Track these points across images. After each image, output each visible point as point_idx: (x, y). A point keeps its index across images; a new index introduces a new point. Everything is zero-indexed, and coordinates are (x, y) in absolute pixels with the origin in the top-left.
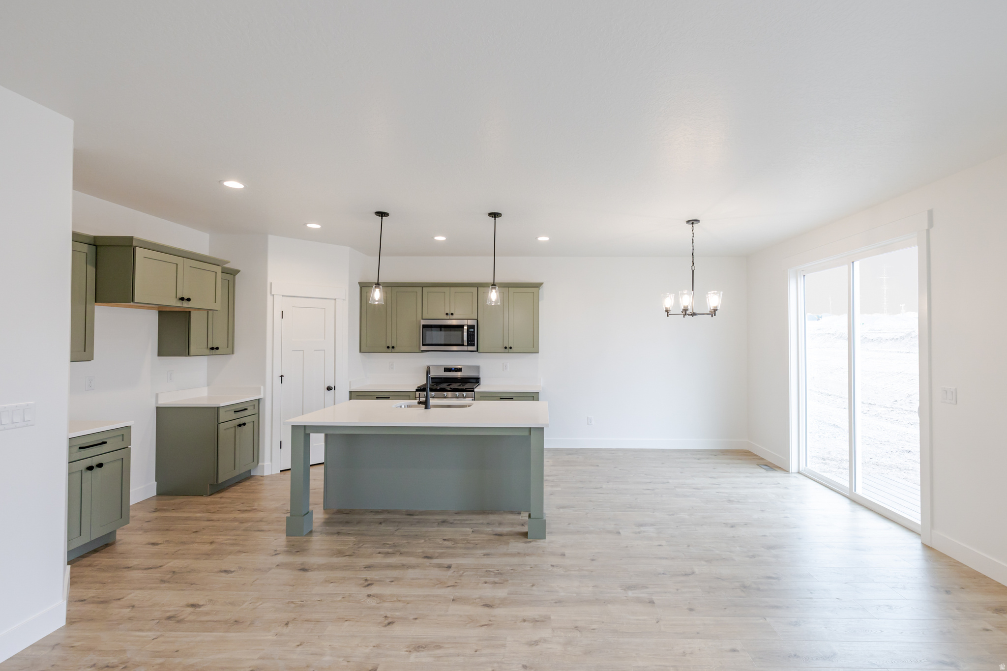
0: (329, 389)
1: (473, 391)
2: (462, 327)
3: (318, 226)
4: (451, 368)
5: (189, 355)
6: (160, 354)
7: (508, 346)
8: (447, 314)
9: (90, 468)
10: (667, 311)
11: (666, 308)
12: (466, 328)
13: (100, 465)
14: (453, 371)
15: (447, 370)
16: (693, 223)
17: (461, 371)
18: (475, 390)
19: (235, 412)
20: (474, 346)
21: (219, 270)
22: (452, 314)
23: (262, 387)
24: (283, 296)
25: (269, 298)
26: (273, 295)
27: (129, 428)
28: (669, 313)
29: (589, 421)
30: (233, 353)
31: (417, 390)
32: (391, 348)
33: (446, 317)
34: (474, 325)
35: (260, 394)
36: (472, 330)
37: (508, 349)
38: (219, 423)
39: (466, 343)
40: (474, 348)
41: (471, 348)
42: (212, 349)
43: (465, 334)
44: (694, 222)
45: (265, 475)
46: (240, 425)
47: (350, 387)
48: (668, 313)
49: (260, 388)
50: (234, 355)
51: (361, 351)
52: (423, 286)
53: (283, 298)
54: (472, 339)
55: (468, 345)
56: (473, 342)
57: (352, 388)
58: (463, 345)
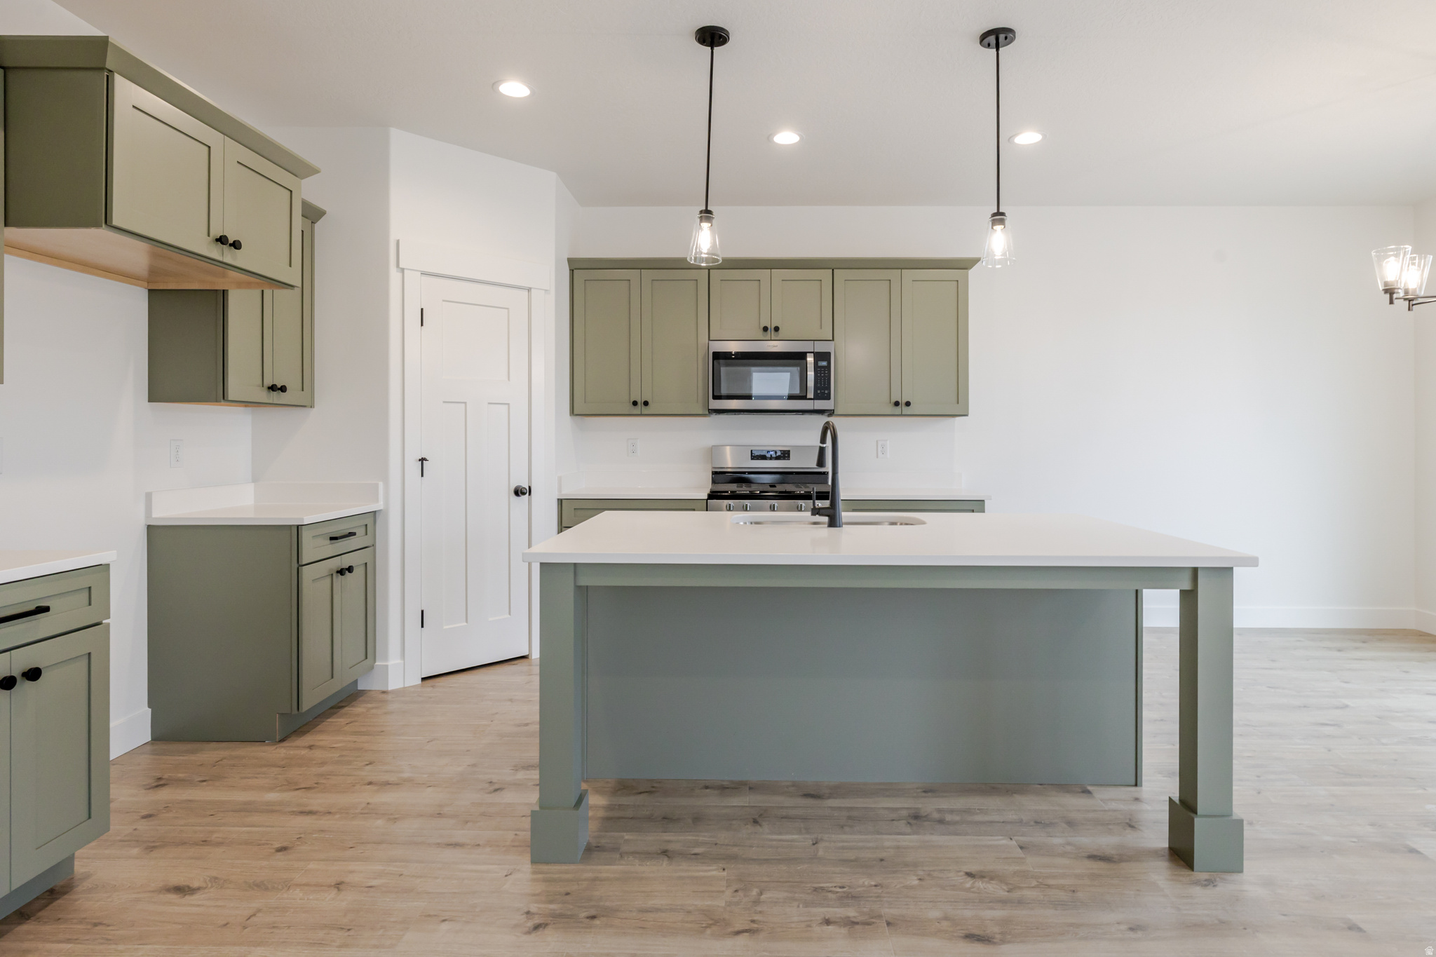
0: (518, 492)
2: (801, 356)
5: (222, 397)
6: (154, 396)
7: (902, 402)
8: (765, 329)
9: (9, 682)
12: (810, 359)
13: (33, 674)
15: (758, 455)
17: (788, 458)
19: (328, 539)
20: (829, 399)
22: (776, 329)
23: (381, 484)
24: (423, 273)
25: (394, 276)
26: (403, 270)
30: (313, 405)
31: (711, 497)
32: (640, 406)
33: (764, 336)
34: (829, 353)
35: (377, 500)
36: (825, 363)
37: (901, 406)
38: (300, 566)
39: (811, 395)
40: (828, 405)
41: (820, 404)
42: (270, 389)
43: (811, 374)
46: (341, 572)
47: (560, 490)
49: (377, 485)
50: (314, 409)
51: (572, 412)
54: (824, 384)
55: (817, 397)
56: (826, 392)
57: (563, 493)
58: (804, 397)
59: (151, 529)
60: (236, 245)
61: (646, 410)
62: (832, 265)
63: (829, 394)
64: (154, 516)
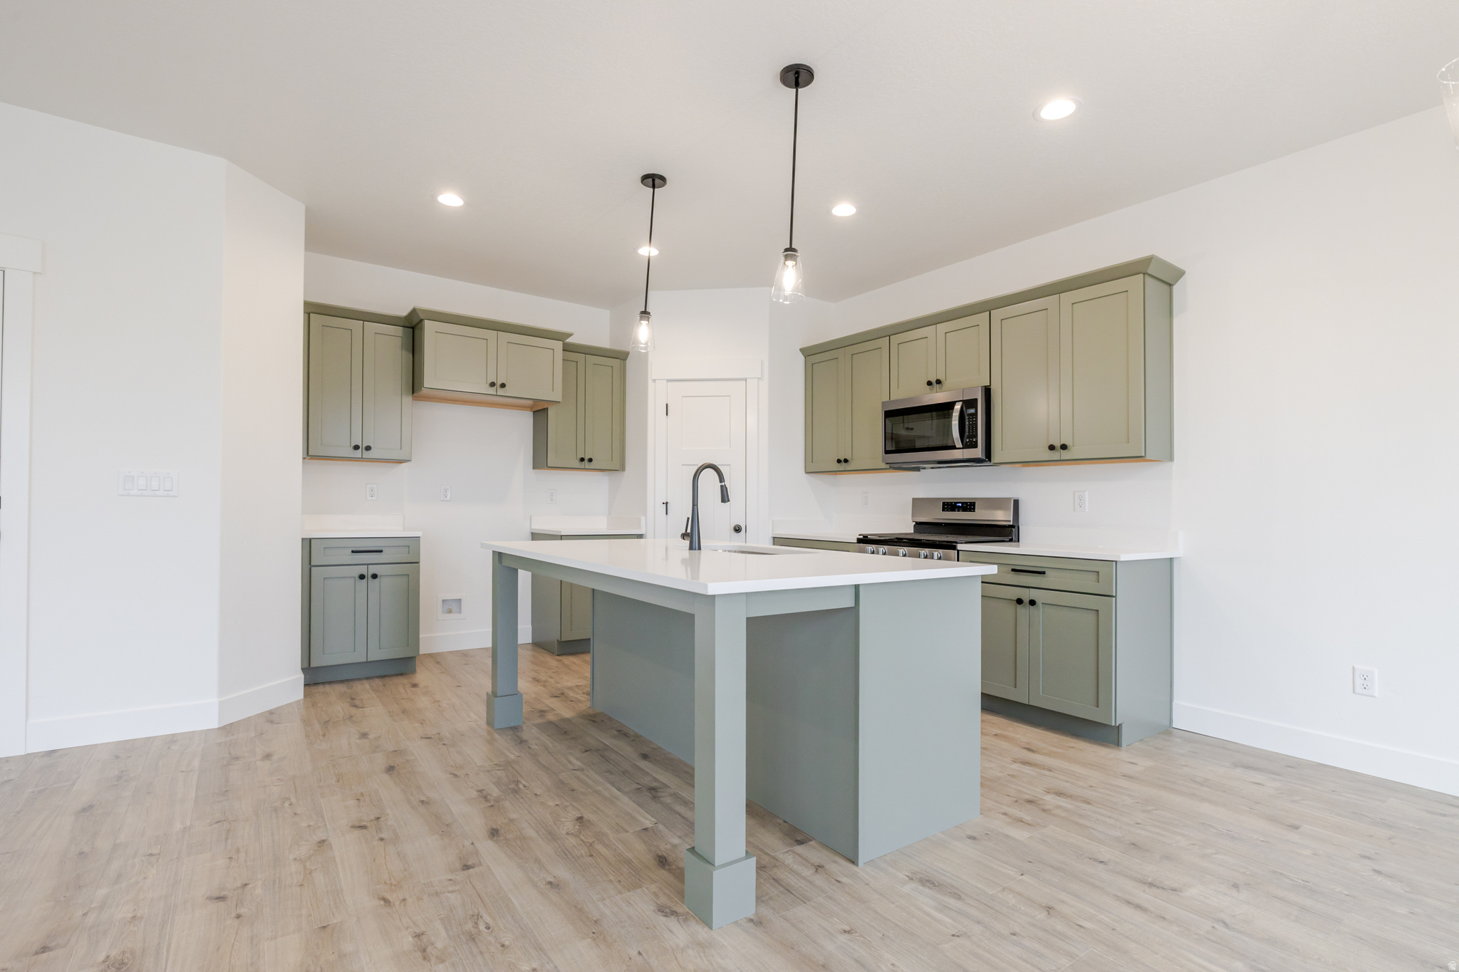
0: (737, 529)
1: (954, 548)
2: (951, 406)
4: (956, 503)
6: (537, 467)
7: (1058, 445)
8: (929, 383)
9: (362, 577)
12: (958, 407)
13: (375, 576)
14: (959, 509)
15: (949, 506)
17: (974, 510)
21: (558, 345)
22: (938, 381)
23: (643, 518)
24: (669, 381)
26: (656, 379)
27: (419, 539)
30: (623, 469)
31: (859, 541)
32: (843, 464)
33: (927, 388)
34: (976, 400)
36: (972, 411)
37: (1059, 452)
39: (959, 444)
40: (978, 452)
42: (583, 461)
43: (957, 421)
47: (773, 531)
50: (625, 474)
51: (806, 471)
52: (889, 333)
53: (669, 383)
54: (973, 432)
55: (966, 446)
56: (974, 440)
57: (775, 532)
58: (954, 447)
61: (847, 467)
62: (989, 306)
63: (976, 442)
64: (533, 528)
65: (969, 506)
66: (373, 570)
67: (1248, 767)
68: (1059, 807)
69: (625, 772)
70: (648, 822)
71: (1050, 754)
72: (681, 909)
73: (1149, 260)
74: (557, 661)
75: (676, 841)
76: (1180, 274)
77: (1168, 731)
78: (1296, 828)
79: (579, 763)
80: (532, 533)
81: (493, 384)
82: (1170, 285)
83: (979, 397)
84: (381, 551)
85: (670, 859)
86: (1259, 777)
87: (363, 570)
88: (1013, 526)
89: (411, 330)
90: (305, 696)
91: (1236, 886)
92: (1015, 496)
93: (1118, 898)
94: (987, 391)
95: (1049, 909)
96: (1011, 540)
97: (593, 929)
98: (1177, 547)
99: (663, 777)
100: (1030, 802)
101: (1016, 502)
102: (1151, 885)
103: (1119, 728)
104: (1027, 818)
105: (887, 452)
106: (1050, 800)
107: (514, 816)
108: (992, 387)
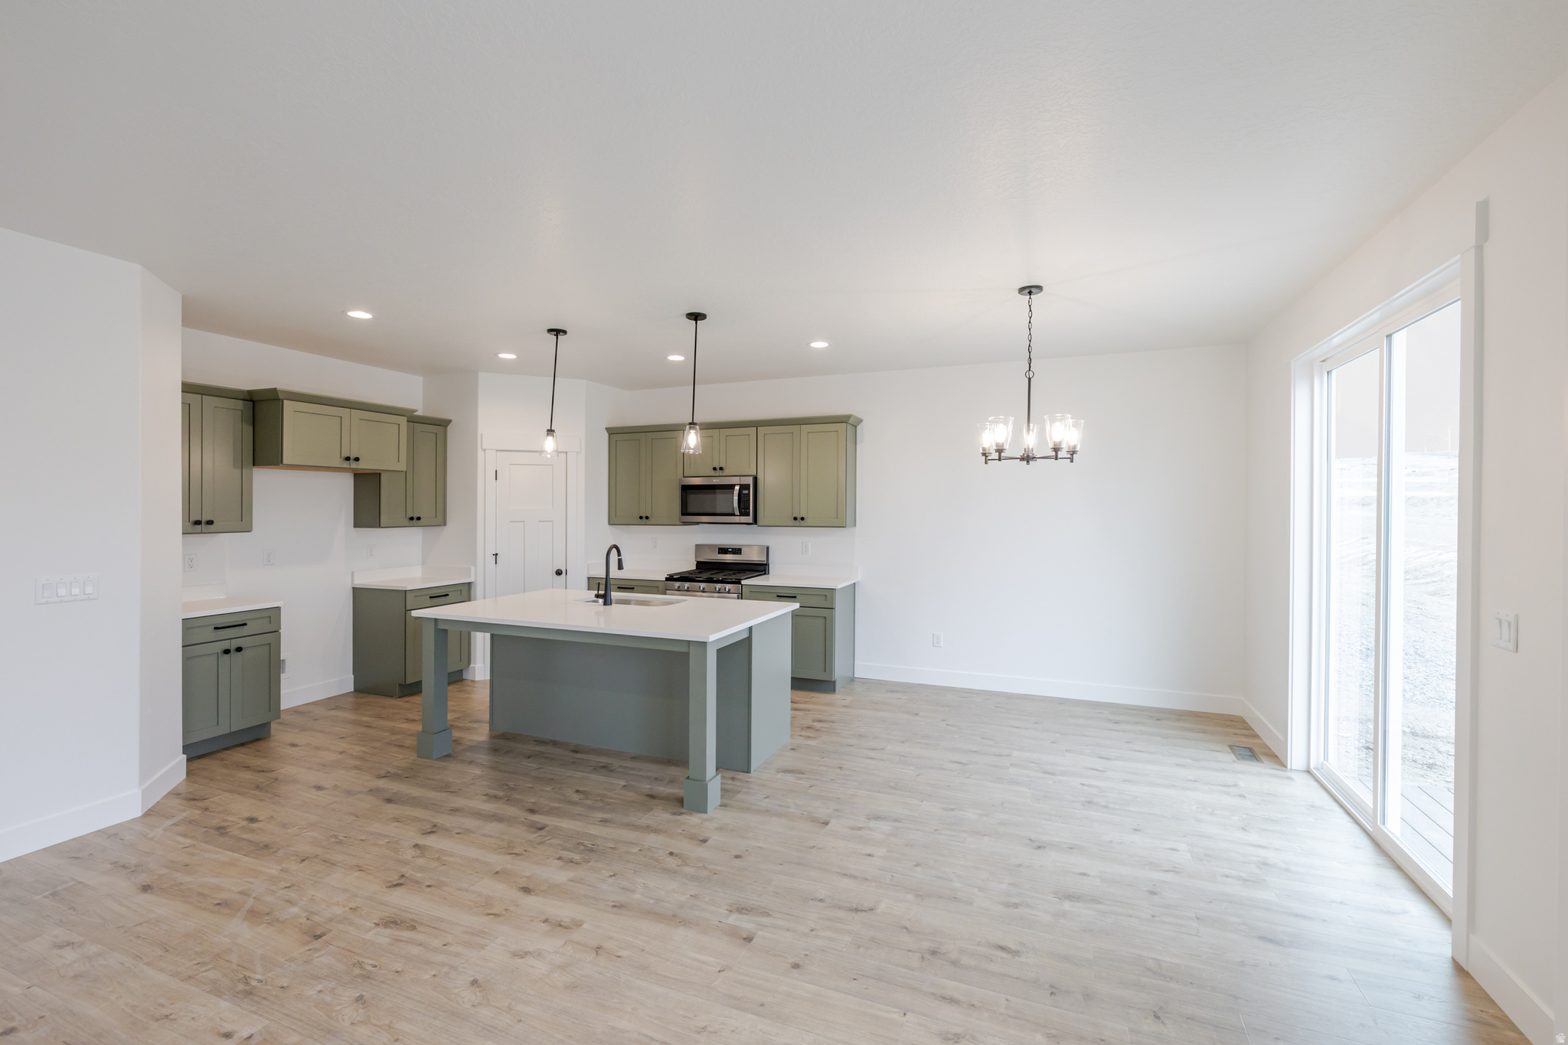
0: (559, 573)
1: (739, 583)
2: (732, 487)
3: (512, 356)
4: (728, 549)
5: (380, 526)
6: (356, 525)
7: (799, 517)
8: (715, 469)
9: (227, 652)
10: (984, 454)
11: (984, 449)
12: (737, 488)
13: (239, 649)
14: (731, 553)
15: (723, 551)
16: (1030, 293)
17: (740, 553)
18: (743, 582)
19: (431, 597)
20: (749, 515)
21: (402, 421)
22: (721, 469)
23: (473, 568)
24: (497, 450)
25: (480, 454)
26: (485, 450)
27: (278, 608)
28: (989, 458)
29: (935, 640)
30: (445, 524)
31: (667, 579)
32: (644, 519)
33: (713, 473)
34: (749, 485)
35: (470, 577)
36: (746, 491)
37: (799, 520)
38: (406, 610)
39: (737, 513)
40: (750, 519)
41: (744, 519)
42: (412, 519)
43: (736, 498)
44: (1033, 290)
45: (476, 679)
47: (588, 572)
48: (986, 457)
49: (470, 569)
50: (446, 528)
51: (609, 524)
53: (498, 453)
54: (746, 505)
55: (741, 514)
56: (747, 510)
57: (590, 573)
58: (734, 515)
59: (355, 590)
60: (357, 459)
61: (647, 521)
62: (756, 424)
63: (749, 512)
64: (355, 583)
65: (737, 551)
66: (235, 644)
67: (892, 692)
68: (822, 727)
69: (573, 763)
70: (623, 783)
71: (805, 703)
72: (684, 811)
73: (849, 416)
74: (406, 702)
75: (649, 787)
76: (861, 421)
77: (852, 680)
78: (917, 714)
79: (534, 765)
80: (353, 588)
81: (348, 459)
82: (856, 427)
83: (750, 481)
84: (246, 624)
85: (654, 794)
86: (898, 695)
87: (226, 645)
88: (766, 564)
89: (251, 403)
90: (189, 773)
91: (903, 742)
92: (767, 544)
93: (863, 757)
94: (755, 479)
95: (840, 768)
96: (765, 574)
97: (648, 829)
98: (857, 577)
99: (604, 760)
100: (808, 728)
101: (768, 548)
102: (873, 749)
103: (834, 682)
104: (811, 735)
105: (683, 514)
106: (817, 725)
107: (533, 801)
108: (758, 476)
